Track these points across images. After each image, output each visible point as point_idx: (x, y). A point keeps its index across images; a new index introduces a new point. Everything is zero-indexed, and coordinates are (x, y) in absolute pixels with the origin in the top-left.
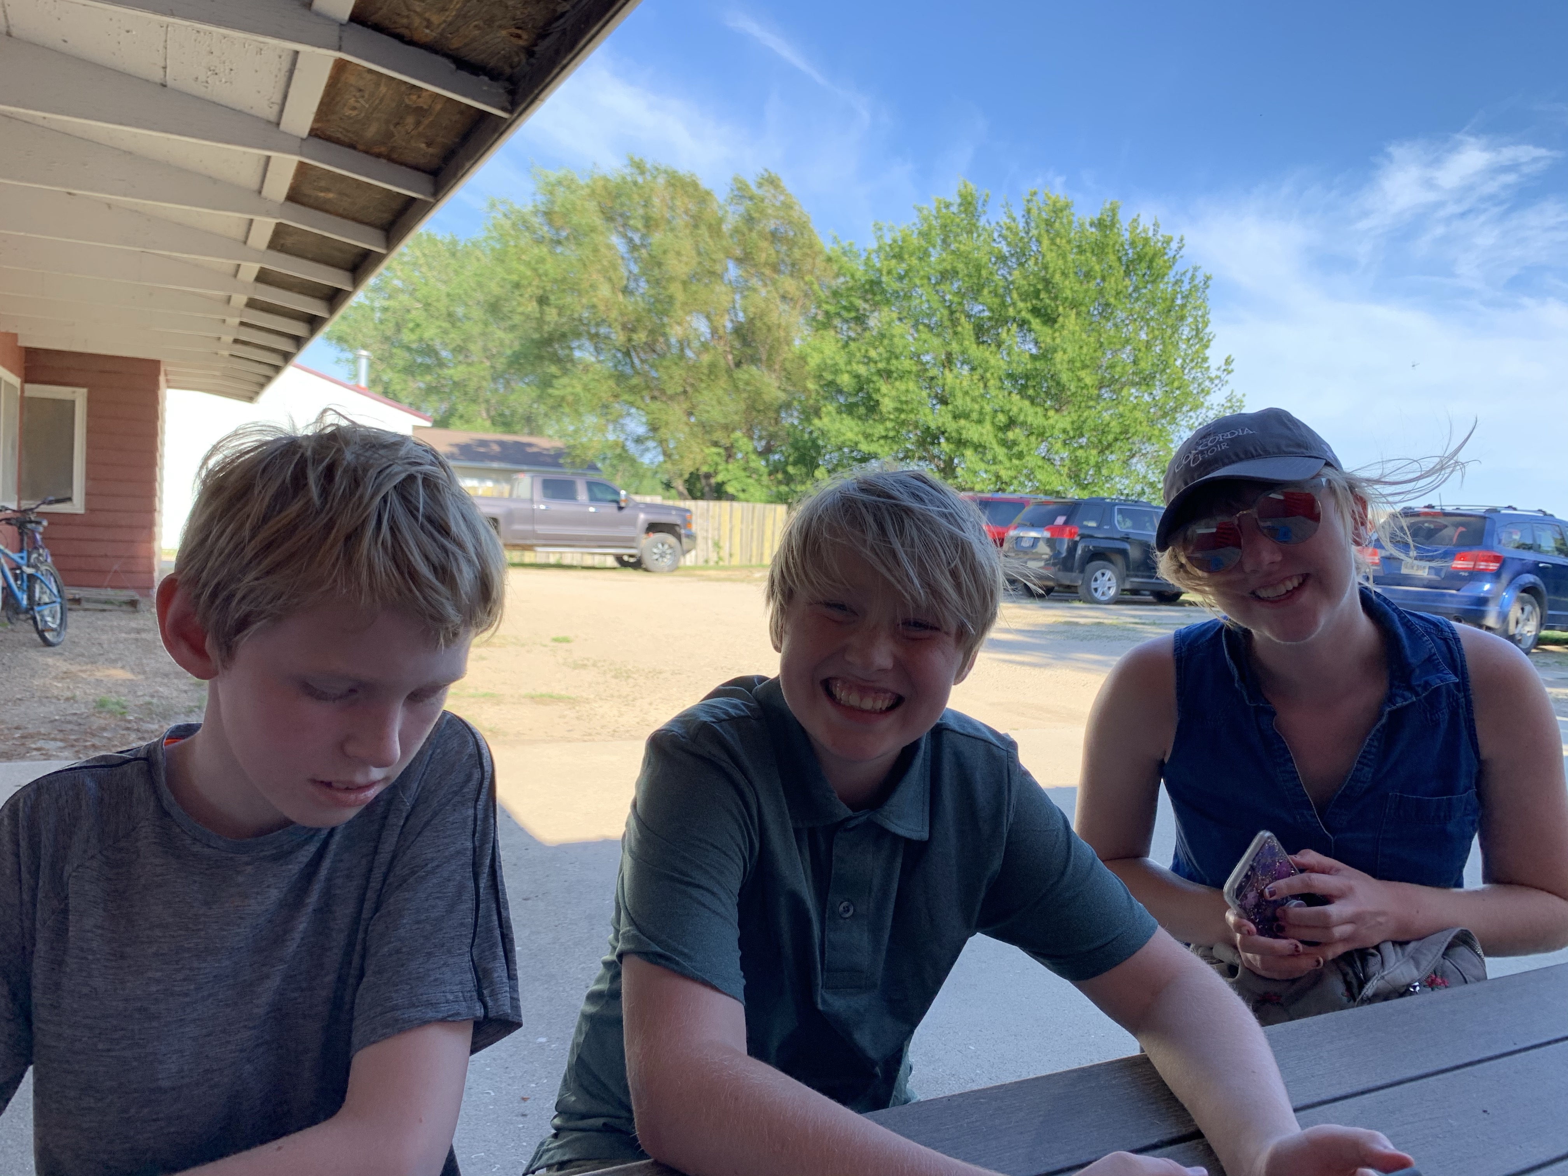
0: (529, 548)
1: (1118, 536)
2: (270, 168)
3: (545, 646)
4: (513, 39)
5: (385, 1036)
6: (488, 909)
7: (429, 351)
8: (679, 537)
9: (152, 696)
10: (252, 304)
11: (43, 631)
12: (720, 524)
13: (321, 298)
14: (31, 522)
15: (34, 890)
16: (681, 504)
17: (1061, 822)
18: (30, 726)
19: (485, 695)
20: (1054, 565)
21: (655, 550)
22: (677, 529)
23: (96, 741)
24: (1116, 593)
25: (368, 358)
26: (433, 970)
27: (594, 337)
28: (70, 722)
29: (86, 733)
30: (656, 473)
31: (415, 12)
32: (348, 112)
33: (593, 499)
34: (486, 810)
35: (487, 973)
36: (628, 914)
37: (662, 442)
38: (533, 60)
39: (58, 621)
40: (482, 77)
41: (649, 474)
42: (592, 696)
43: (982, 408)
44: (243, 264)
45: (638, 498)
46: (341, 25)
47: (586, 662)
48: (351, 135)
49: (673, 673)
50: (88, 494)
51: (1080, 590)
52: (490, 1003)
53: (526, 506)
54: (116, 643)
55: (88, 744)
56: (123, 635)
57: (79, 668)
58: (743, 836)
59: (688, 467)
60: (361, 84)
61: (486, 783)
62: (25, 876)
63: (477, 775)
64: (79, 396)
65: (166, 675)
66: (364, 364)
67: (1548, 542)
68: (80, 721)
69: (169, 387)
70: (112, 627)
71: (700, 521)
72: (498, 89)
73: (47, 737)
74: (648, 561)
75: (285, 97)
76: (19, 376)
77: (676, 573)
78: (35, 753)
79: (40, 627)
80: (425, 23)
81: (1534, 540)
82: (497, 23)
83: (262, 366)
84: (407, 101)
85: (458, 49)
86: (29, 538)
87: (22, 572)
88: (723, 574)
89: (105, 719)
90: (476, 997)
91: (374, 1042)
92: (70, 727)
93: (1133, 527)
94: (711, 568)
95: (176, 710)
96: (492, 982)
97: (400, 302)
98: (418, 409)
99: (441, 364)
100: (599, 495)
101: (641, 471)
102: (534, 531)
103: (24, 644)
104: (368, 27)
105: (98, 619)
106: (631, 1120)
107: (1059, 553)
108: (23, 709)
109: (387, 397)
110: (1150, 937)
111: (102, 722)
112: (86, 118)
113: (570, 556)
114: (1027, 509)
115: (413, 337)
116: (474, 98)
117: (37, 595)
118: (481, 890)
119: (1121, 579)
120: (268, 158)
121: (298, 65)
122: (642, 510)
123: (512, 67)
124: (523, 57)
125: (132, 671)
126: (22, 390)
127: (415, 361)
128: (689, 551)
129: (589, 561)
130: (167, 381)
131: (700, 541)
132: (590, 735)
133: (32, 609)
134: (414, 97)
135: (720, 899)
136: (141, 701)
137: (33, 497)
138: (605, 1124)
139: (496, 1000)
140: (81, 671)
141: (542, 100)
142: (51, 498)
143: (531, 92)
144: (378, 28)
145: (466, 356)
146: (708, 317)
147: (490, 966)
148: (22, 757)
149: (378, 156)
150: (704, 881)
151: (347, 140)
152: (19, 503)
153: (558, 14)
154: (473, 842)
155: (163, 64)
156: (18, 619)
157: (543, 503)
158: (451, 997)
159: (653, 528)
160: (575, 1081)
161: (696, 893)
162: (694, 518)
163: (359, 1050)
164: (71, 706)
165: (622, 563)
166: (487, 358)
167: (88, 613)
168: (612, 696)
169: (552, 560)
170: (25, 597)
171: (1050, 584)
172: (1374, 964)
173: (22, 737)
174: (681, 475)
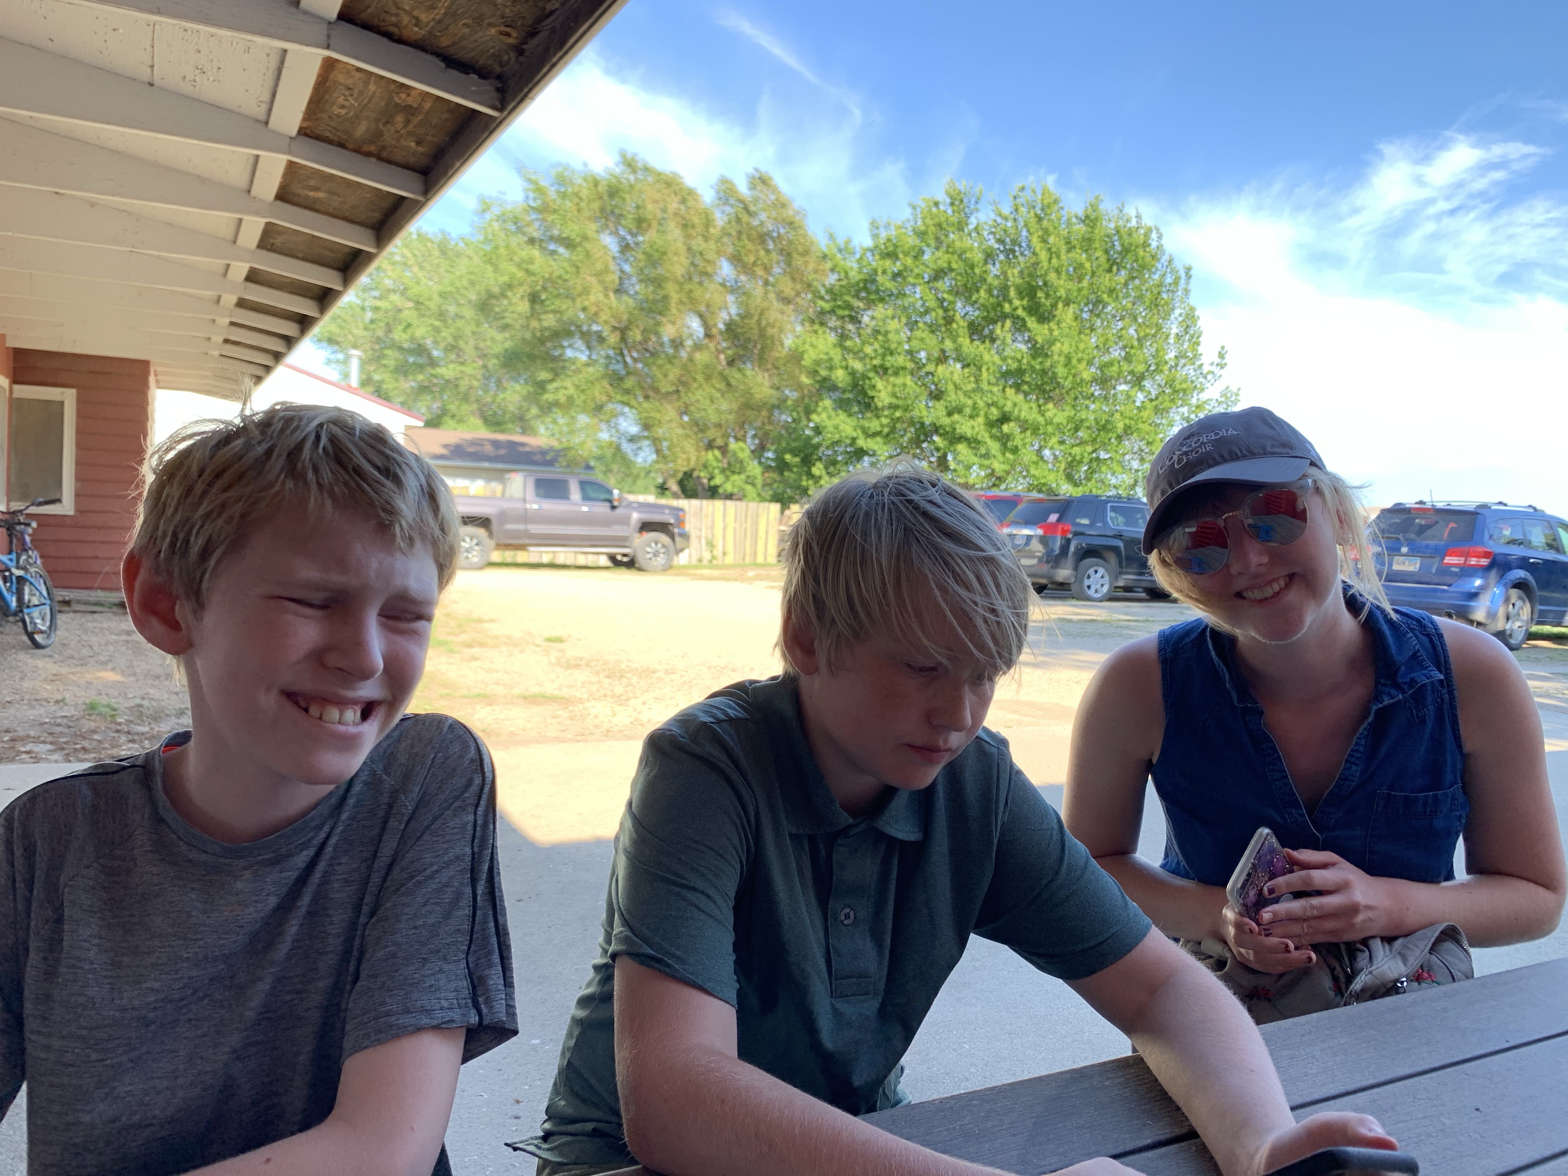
0: (522, 547)
1: (1111, 534)
2: (259, 166)
3: (538, 646)
4: (503, 38)
5: (380, 1042)
6: (485, 915)
7: (420, 350)
8: (672, 537)
9: (143, 698)
10: (242, 304)
11: (33, 633)
12: (713, 523)
13: (311, 298)
14: (20, 523)
15: (28, 900)
16: (675, 503)
17: (1055, 821)
18: (19, 729)
19: (477, 696)
20: (1048, 562)
21: (648, 549)
22: (671, 528)
23: (86, 744)
24: (1109, 590)
25: (360, 358)
26: (428, 976)
27: (586, 336)
28: (59, 725)
29: (76, 735)
30: (649, 472)
31: (404, 10)
32: (337, 111)
33: (586, 498)
34: (486, 816)
35: (483, 980)
36: (622, 915)
37: (656, 442)
38: (522, 59)
39: (48, 624)
40: (472, 75)
41: (643, 474)
42: (585, 696)
43: (975, 403)
44: (234, 264)
45: (631, 498)
46: (330, 23)
47: (579, 662)
48: (339, 134)
49: (667, 672)
50: (77, 495)
51: (1073, 587)
52: (485, 1010)
53: (519, 506)
54: (106, 644)
55: (78, 746)
56: (114, 637)
57: (69, 670)
58: (740, 840)
59: (682, 467)
60: (350, 82)
61: (486, 789)
62: (20, 885)
63: (477, 781)
64: (68, 397)
65: (157, 677)
66: (355, 364)
67: (1538, 537)
68: (70, 724)
69: (159, 388)
70: (102, 629)
71: (693, 520)
72: (488, 87)
73: (37, 740)
74: (641, 560)
75: (274, 95)
76: (7, 377)
77: (669, 572)
78: (24, 756)
79: (29, 629)
80: (414, 21)
81: (1524, 534)
82: (486, 21)
83: (252, 366)
84: (396, 99)
85: (447, 47)
86: (18, 540)
87: (12, 574)
88: (716, 573)
89: (94, 721)
90: (470, 1005)
91: (366, 1047)
92: (59, 729)
93: (1126, 524)
94: (705, 567)
95: (167, 712)
96: (487, 990)
97: (391, 302)
98: (409, 409)
99: (433, 363)
100: (593, 495)
101: (635, 471)
102: (526, 531)
103: (14, 647)
104: (356, 24)
105: (88, 621)
106: (620, 1125)
107: (1052, 550)
108: (12, 711)
109: (379, 396)
110: (1145, 935)
111: (92, 725)
112: (73, 117)
113: (563, 555)
114: (1020, 507)
115: (405, 336)
116: (463, 97)
117: (26, 597)
118: (479, 897)
119: (1115, 577)
120: (257, 157)
121: (286, 64)
122: (635, 509)
123: (501, 65)
124: (513, 55)
125: (123, 673)
126: (11, 392)
127: (407, 361)
128: (682, 550)
129: (582, 560)
130: (157, 381)
131: (693, 539)
132: (583, 735)
133: (21, 611)
134: (403, 96)
135: (715, 903)
136: (132, 703)
137: (23, 498)
138: (594, 1129)
139: (491, 1008)
140: (72, 673)
141: (532, 99)
142: (41, 500)
143: (521, 90)
144: (366, 26)
145: (458, 355)
146: (701, 316)
147: (486, 972)
148: (12, 760)
149: (368, 154)
150: (699, 884)
151: (336, 139)
152: (8, 505)
153: (547, 12)
154: (472, 848)
155: (150, 63)
156: (8, 622)
157: (535, 502)
158: (445, 1004)
159: (646, 527)
160: (565, 1085)
161: (689, 895)
162: (687, 517)
163: (351, 1055)
164: (61, 708)
165: (615, 562)
166: (479, 357)
167: (79, 615)
168: (605, 696)
169: (546, 559)
170: (14, 599)
171: (1044, 581)
172: (1362, 959)
173: (13, 740)
174: (674, 476)
